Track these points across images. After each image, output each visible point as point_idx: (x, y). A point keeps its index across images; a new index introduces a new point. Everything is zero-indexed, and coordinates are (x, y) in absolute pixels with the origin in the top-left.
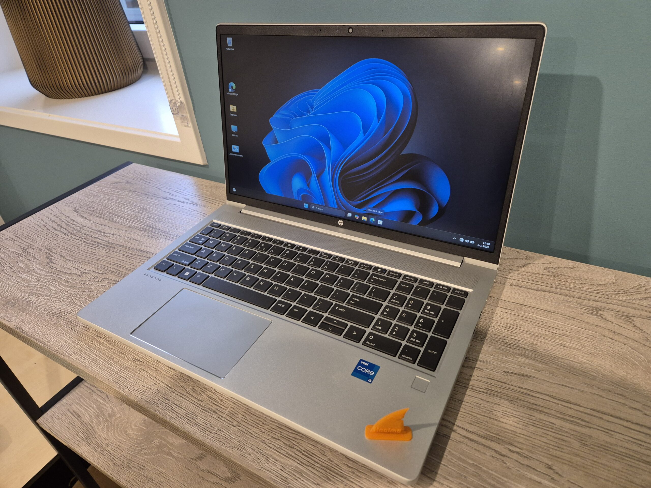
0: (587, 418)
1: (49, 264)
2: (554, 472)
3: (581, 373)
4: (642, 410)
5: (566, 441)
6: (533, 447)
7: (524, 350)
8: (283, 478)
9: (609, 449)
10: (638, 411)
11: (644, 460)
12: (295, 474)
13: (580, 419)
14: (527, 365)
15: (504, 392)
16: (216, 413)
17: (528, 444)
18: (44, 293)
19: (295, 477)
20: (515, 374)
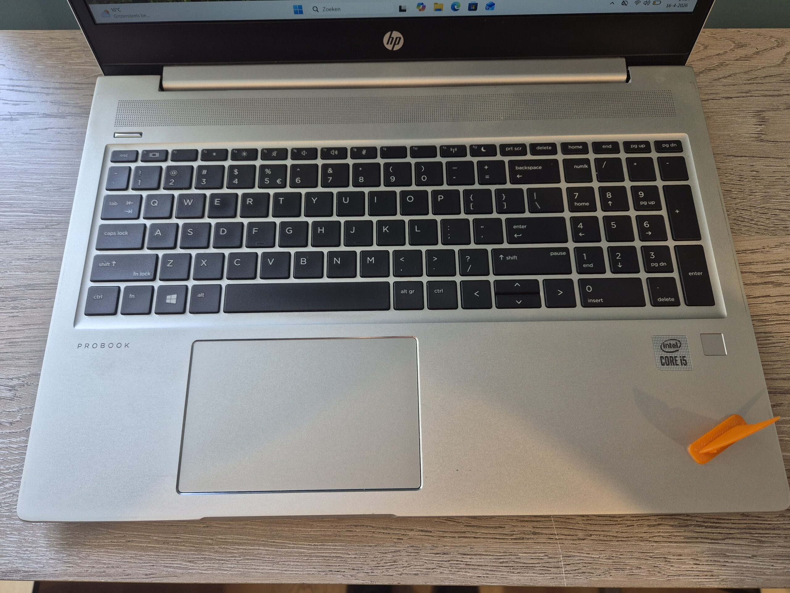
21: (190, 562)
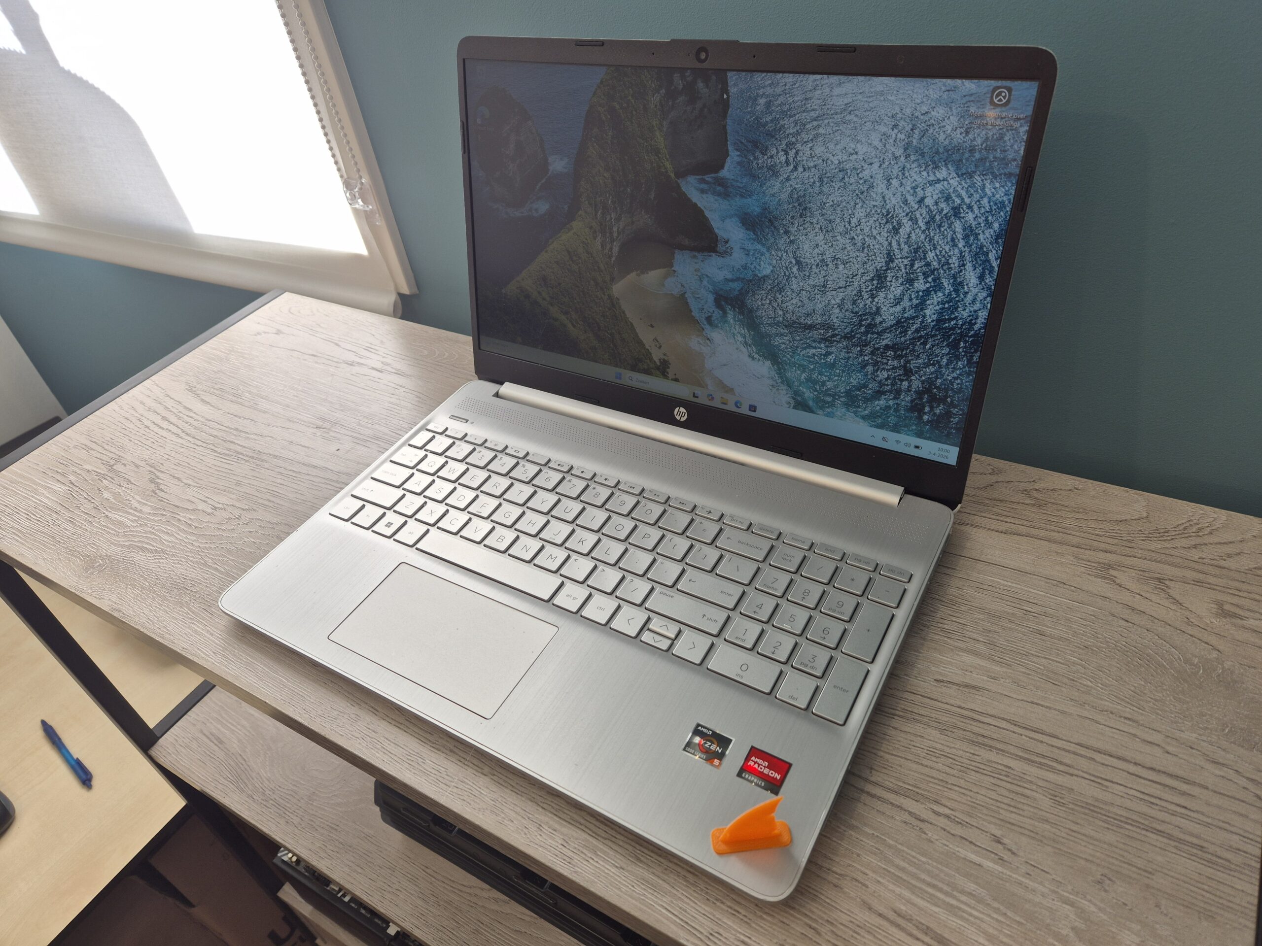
0: (1068, 759)
1: (156, 494)
2: (1004, 848)
3: (1065, 680)
4: (1163, 745)
5: (1028, 797)
6: (972, 807)
7: (973, 641)
8: (565, 858)
9: (1098, 810)
10: (1157, 747)
11: (1156, 829)
12: (584, 851)
13: (1056, 761)
14: (976, 668)
15: (933, 715)
16: (454, 753)
17: (965, 802)
18: (153, 546)
19: (584, 856)
20: (954, 684)
21: (214, 653)
